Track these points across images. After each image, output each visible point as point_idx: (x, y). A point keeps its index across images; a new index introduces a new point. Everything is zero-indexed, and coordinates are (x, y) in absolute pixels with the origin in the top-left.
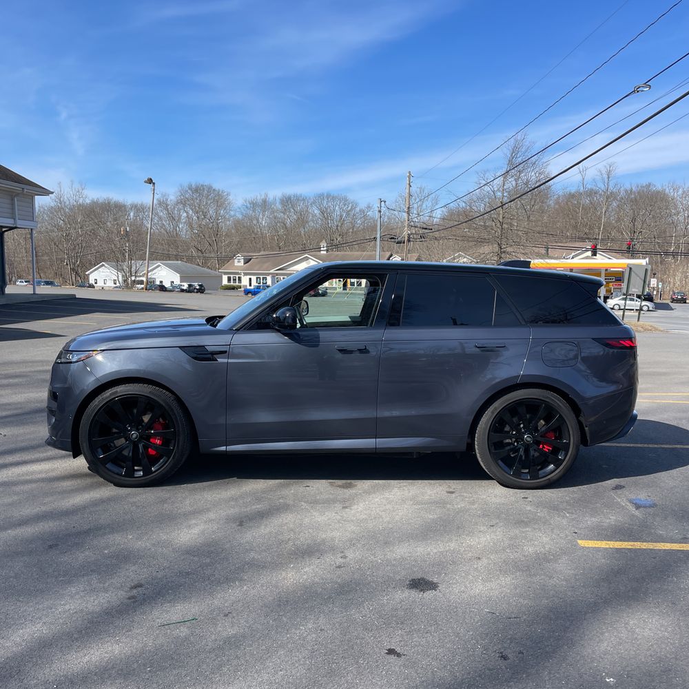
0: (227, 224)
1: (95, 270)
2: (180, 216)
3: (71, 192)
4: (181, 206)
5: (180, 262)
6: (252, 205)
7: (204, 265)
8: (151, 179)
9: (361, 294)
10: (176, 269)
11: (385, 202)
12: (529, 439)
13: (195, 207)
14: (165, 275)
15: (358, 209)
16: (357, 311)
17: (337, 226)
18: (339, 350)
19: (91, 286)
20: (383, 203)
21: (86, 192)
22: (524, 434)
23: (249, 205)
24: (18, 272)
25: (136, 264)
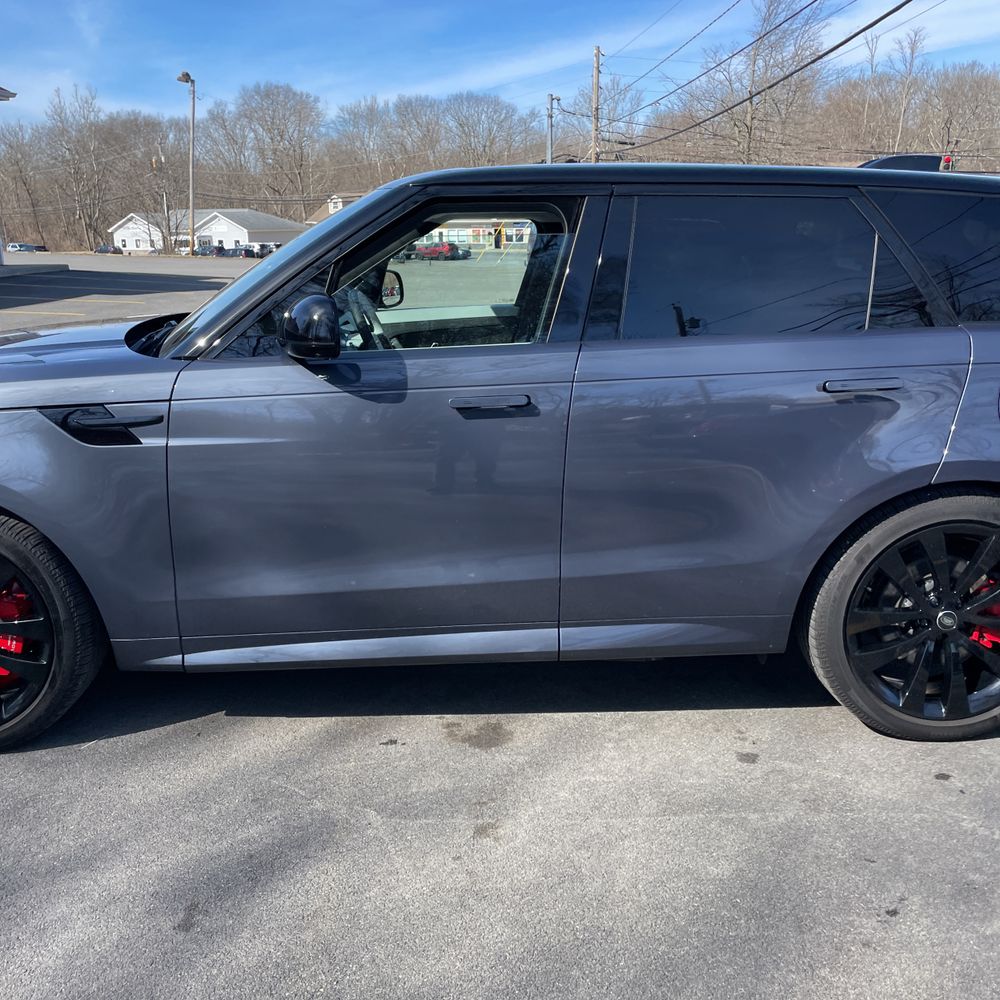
0: (314, 150)
1: (120, 227)
2: (244, 137)
3: (76, 104)
4: (245, 121)
5: (246, 210)
6: (352, 117)
7: (284, 214)
8: (187, 75)
9: (523, 255)
10: (241, 221)
11: (558, 100)
12: (948, 621)
13: (266, 121)
14: (226, 231)
15: (516, 117)
16: (510, 296)
17: (485, 146)
18: (458, 409)
19: (118, 251)
20: (555, 102)
21: (98, 103)
22: (936, 607)
23: (347, 116)
24: (8, 231)
25: (176, 216)
